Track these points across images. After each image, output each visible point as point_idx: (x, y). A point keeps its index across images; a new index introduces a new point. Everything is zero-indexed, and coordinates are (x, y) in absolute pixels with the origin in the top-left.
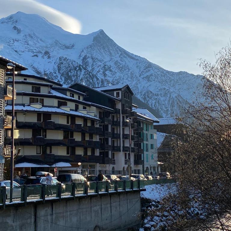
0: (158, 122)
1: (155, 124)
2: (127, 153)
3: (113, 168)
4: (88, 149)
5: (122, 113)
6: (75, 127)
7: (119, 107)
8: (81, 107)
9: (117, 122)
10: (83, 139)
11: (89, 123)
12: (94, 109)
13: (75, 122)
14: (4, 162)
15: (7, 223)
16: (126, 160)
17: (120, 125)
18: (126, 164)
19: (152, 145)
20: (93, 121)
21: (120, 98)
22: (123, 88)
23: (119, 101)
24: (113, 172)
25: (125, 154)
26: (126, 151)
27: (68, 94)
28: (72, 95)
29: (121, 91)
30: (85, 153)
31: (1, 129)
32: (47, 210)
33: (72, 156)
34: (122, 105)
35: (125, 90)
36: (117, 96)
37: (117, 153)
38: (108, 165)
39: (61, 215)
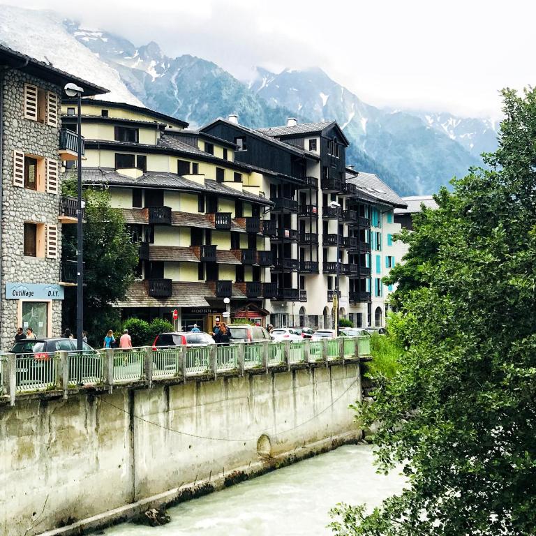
2: (334, 276)
3: (302, 309)
4: (246, 268)
5: (322, 188)
6: (217, 219)
7: (316, 173)
8: (229, 174)
9: (311, 206)
10: (235, 245)
11: (248, 209)
12: (258, 178)
13: (216, 209)
14: (62, 298)
15: (72, 427)
16: (330, 293)
17: (317, 215)
18: (330, 300)
19: (390, 257)
20: (257, 206)
21: (317, 152)
22: (325, 129)
23: (316, 159)
24: (302, 318)
25: (330, 279)
26: (332, 272)
27: (201, 146)
28: (209, 149)
29: (321, 137)
30: (240, 277)
31: (56, 226)
32: (155, 402)
33: (210, 283)
34: (324, 169)
35: (329, 134)
36: (311, 149)
37: (311, 278)
38: (290, 304)
39: (187, 412)
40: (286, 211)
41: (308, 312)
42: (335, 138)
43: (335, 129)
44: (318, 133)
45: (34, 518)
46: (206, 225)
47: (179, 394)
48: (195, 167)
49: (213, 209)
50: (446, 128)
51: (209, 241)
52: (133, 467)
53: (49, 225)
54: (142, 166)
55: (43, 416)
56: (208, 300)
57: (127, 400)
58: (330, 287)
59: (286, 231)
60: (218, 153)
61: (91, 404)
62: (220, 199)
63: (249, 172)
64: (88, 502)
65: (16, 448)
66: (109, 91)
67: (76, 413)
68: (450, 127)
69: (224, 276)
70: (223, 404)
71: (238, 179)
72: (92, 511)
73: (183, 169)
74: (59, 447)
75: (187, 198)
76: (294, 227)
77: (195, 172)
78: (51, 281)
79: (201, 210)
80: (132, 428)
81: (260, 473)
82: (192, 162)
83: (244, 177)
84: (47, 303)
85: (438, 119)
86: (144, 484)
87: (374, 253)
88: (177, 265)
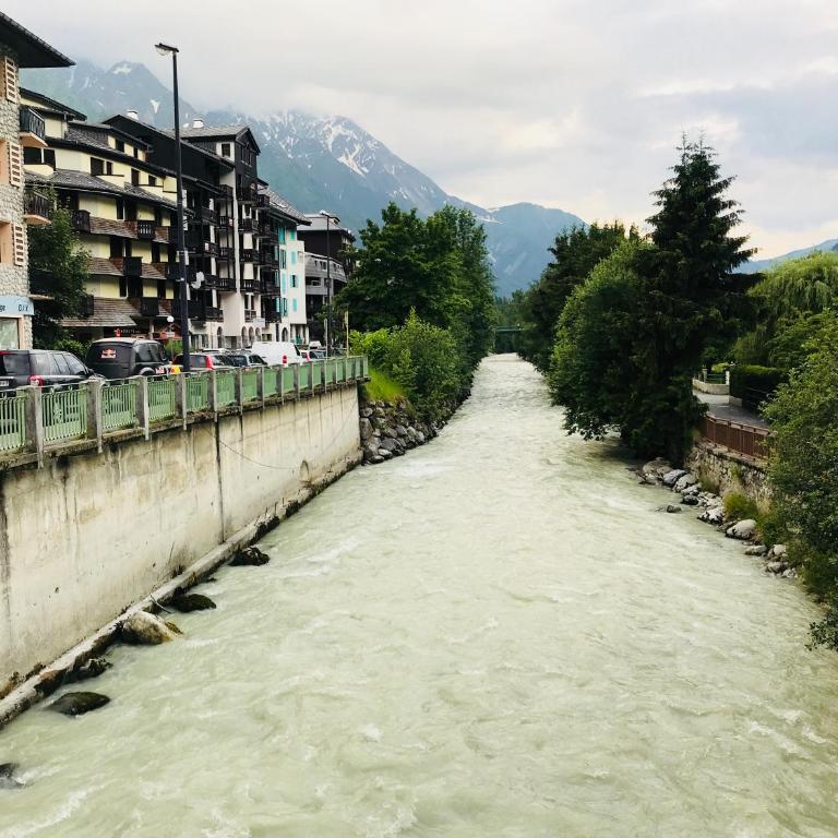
0: (308, 224)
1: (301, 228)
2: (250, 294)
3: (220, 330)
4: (167, 284)
5: (237, 198)
6: (139, 228)
7: (230, 181)
8: (144, 177)
9: (226, 218)
10: (156, 259)
11: (167, 218)
12: (172, 183)
13: (135, 216)
14: (33, 313)
15: (177, 463)
16: (247, 313)
17: (233, 228)
18: (247, 320)
19: (294, 277)
20: (174, 213)
21: (232, 158)
22: (239, 133)
23: (231, 166)
24: (219, 339)
25: (246, 298)
26: (248, 290)
27: (112, 142)
28: (120, 146)
29: (235, 142)
30: (162, 293)
31: (21, 226)
32: (233, 430)
33: (134, 299)
34: (238, 178)
35: (242, 139)
36: (223, 154)
37: (227, 296)
38: (208, 324)
39: (255, 440)
40: (205, 221)
41: (224, 334)
42: (248, 144)
43: (248, 135)
44: (232, 138)
45: (154, 570)
46: (128, 234)
47: (249, 421)
48: (109, 165)
49: (132, 217)
50: (283, 147)
51: (129, 253)
52: (221, 503)
53: (16, 225)
54: (50, 160)
55: (154, 451)
56: (133, 318)
57: (214, 429)
58: (246, 307)
59: (207, 245)
60: (129, 150)
61: (189, 436)
62: (139, 205)
63: (163, 176)
64: (191, 547)
65: (137, 489)
66: (73, 64)
67: (179, 446)
68: (288, 146)
69: (150, 293)
70: (278, 429)
71: (152, 183)
72: (195, 557)
73: (97, 168)
74: (168, 487)
75: (105, 202)
76: (213, 240)
77: (110, 173)
78: (21, 293)
79: (120, 216)
80: (219, 460)
81: (307, 501)
82: (106, 161)
83: (159, 181)
84: (17, 319)
85: (276, 136)
86: (230, 521)
87: (282, 271)
88: (97, 279)
